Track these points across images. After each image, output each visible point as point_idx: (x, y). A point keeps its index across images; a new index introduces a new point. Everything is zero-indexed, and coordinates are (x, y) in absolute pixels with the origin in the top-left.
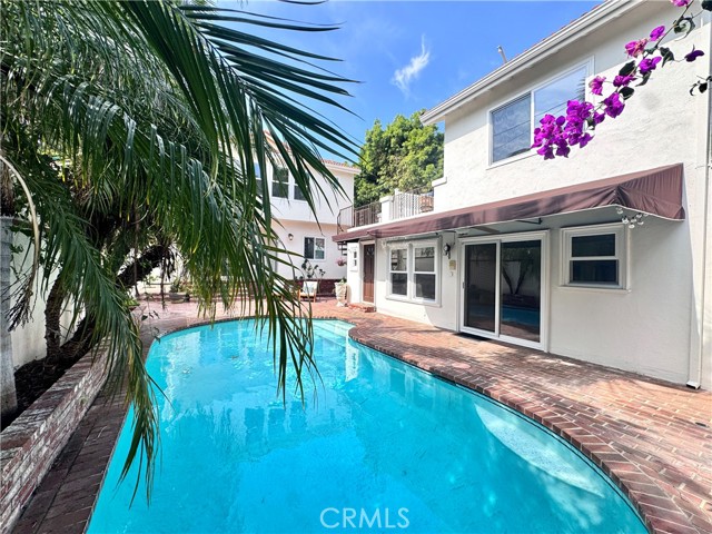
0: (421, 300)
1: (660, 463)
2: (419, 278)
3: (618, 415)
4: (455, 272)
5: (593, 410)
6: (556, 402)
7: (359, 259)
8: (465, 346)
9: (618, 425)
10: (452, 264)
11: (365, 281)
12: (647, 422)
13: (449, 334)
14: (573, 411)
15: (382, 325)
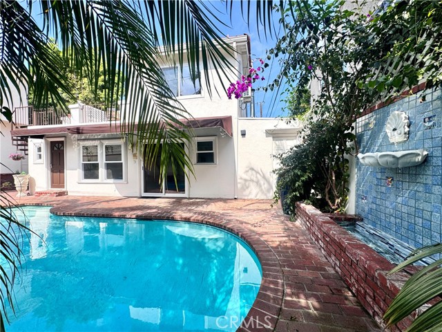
0: (112, 181)
1: (237, 220)
2: (108, 166)
3: (221, 212)
4: (137, 161)
5: (214, 212)
6: (200, 213)
7: (45, 153)
8: (148, 202)
9: (223, 214)
10: (135, 155)
11: (53, 171)
12: (229, 211)
13: (135, 199)
14: (208, 215)
15: (80, 202)
